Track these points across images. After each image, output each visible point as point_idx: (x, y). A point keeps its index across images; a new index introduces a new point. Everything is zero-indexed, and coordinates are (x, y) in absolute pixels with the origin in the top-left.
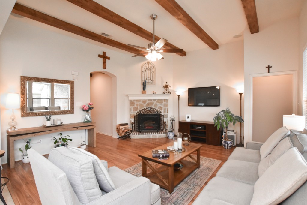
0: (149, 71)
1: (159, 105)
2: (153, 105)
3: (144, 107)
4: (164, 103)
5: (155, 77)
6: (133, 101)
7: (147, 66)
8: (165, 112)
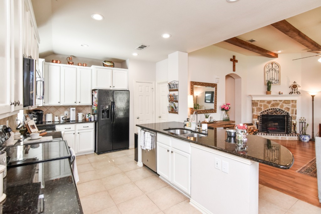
0: (274, 71)
1: (285, 106)
2: (279, 106)
3: (268, 107)
4: (291, 104)
5: (279, 77)
6: (256, 102)
7: (271, 66)
8: (292, 113)
